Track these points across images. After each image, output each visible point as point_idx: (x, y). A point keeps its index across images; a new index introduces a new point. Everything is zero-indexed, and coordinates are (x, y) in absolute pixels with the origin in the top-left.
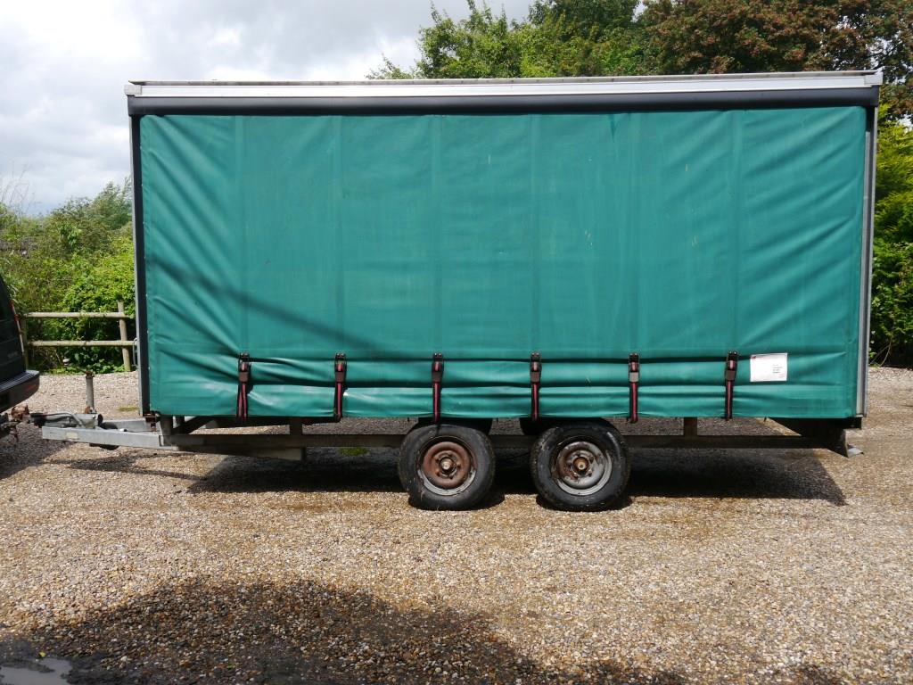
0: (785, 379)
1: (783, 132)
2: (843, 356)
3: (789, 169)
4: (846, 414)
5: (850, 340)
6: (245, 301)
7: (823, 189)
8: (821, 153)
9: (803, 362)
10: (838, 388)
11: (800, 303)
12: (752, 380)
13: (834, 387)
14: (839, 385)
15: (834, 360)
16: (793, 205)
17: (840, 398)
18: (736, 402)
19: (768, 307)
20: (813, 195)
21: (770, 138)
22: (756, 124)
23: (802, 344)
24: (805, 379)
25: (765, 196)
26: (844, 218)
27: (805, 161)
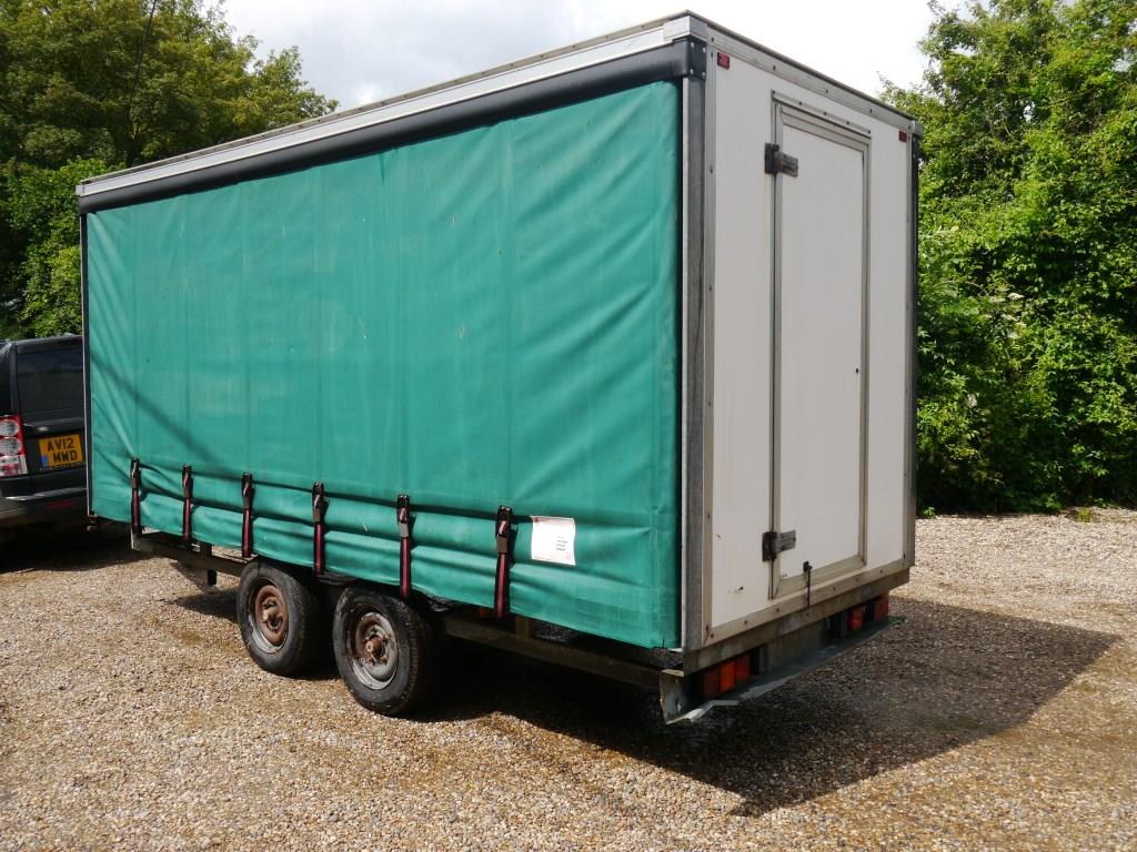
0: (572, 562)
1: (560, 148)
2: (647, 534)
3: (569, 207)
4: (652, 641)
5: (655, 508)
6: (138, 398)
7: (614, 237)
8: (609, 175)
9: (596, 537)
10: (641, 592)
11: (585, 437)
12: (534, 557)
13: (637, 588)
14: (641, 585)
15: (634, 540)
16: (575, 266)
17: (643, 610)
18: (513, 589)
19: (549, 437)
20: (600, 248)
21: (546, 158)
22: (526, 139)
23: (589, 505)
24: (599, 567)
25: (541, 254)
26: (643, 286)
27: (587, 192)
